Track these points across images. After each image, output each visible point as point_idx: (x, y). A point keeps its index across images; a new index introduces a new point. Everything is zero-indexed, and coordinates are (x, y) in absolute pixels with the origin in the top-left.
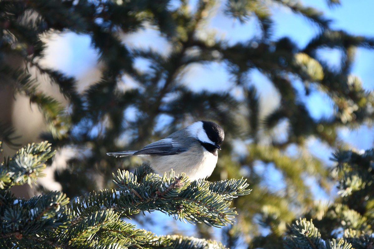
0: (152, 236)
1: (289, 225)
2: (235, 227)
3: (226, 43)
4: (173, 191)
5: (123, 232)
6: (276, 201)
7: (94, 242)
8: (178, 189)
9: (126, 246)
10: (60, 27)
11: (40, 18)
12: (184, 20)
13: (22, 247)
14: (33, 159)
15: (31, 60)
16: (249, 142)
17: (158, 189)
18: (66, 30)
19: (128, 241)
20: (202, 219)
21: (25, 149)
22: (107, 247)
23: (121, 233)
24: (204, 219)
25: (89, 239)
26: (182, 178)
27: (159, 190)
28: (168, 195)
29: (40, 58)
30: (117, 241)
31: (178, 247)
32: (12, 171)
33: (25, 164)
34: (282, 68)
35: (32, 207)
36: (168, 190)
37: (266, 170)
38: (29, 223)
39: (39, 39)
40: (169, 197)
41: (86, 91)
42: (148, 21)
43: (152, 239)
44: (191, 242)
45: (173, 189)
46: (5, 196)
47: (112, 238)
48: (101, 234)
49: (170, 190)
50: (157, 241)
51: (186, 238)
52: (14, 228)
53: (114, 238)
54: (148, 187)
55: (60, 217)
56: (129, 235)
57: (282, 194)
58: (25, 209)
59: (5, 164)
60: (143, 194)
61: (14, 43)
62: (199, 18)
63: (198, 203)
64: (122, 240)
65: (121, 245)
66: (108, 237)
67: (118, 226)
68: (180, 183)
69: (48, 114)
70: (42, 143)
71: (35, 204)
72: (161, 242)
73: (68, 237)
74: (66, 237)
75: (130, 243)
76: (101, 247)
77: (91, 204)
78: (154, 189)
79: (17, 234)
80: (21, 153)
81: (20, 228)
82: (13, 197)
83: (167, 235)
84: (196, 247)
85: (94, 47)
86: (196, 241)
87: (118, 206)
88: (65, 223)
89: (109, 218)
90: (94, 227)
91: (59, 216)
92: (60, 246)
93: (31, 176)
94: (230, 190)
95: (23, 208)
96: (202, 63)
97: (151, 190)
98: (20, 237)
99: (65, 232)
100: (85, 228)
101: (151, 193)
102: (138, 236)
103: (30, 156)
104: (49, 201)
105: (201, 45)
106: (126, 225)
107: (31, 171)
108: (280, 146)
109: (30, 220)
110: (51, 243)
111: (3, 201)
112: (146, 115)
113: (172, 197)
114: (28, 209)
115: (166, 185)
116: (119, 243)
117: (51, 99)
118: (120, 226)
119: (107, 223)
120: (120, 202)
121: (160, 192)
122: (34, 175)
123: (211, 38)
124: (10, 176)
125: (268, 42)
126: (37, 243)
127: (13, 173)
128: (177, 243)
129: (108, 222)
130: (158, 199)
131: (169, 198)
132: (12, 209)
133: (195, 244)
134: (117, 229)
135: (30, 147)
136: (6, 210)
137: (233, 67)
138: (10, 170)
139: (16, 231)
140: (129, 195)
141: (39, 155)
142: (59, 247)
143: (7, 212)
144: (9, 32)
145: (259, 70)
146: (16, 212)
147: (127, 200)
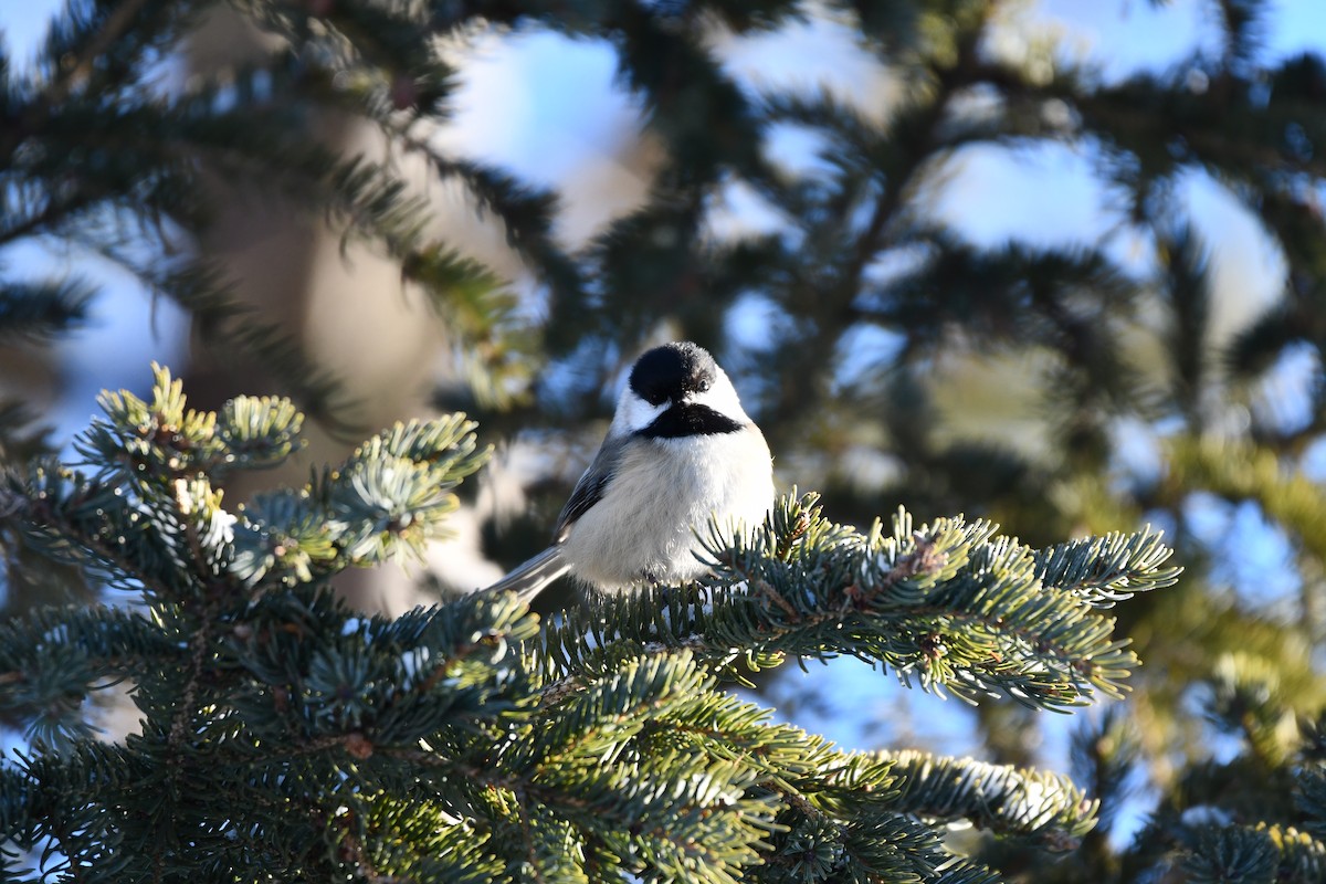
0: (825, 752)
1: (1313, 724)
2: (1118, 728)
3: (1096, 72)
4: (906, 586)
5: (726, 732)
6: (1264, 638)
7: (623, 770)
8: (924, 577)
9: (738, 784)
10: (507, 11)
13: (368, 783)
14: (415, 477)
15: (403, 130)
16: (1172, 426)
17: (852, 578)
18: (530, 22)
19: (745, 768)
20: (1003, 681)
21: (386, 442)
22: (672, 789)
23: (718, 736)
24: (1010, 683)
25: (606, 757)
26: (938, 540)
27: (856, 581)
28: (888, 600)
29: (440, 122)
30: (707, 768)
31: (917, 793)
32: (340, 517)
33: (384, 493)
34: (1295, 164)
35: (406, 644)
36: (888, 581)
37: (1231, 529)
38: (398, 703)
39: (435, 54)
40: (890, 606)
41: (601, 240)
43: (826, 762)
44: (965, 774)
45: (906, 579)
46: (313, 605)
47: (688, 756)
48: (649, 739)
49: (897, 582)
50: (844, 768)
51: (947, 759)
52: (344, 718)
53: (694, 754)
54: (819, 570)
55: (505, 681)
56: (749, 745)
57: (1288, 612)
58: (383, 652)
59: (313, 493)
60: (799, 597)
61: (347, 65)
63: (996, 624)
64: (724, 761)
65: (718, 783)
66: (675, 751)
67: (709, 713)
68: (932, 555)
69: (464, 320)
70: (446, 418)
71: (416, 636)
72: (858, 772)
73: (531, 754)
74: (526, 753)
75: (753, 774)
76: (649, 786)
77: (609, 636)
78: (839, 578)
79: (355, 739)
80: (370, 455)
81: (367, 720)
82: (341, 610)
83: (878, 750)
84: (980, 791)
86: (982, 772)
87: (707, 640)
88: (521, 703)
89: (677, 686)
90: (624, 718)
91: (502, 676)
92: (504, 782)
93: (407, 536)
94: (1107, 574)
95: (377, 649)
96: (1005, 144)
97: (827, 582)
98: (364, 750)
99: (522, 734)
100: (593, 719)
101: (826, 595)
102: (780, 750)
103: (404, 467)
104: (467, 623)
105: (1006, 79)
106: (737, 710)
107: (406, 520)
108: (1284, 443)
109: (401, 692)
110: (472, 773)
111: (308, 622)
112: (812, 326)
113: (901, 606)
114: (392, 652)
115: (882, 564)
116: (712, 772)
117: (477, 269)
118: (715, 713)
119: (670, 704)
120: (716, 629)
121: (861, 590)
122: (418, 532)
123: (1040, 57)
124: (334, 536)
125: (1242, 69)
126: (420, 772)
127: (343, 526)
128: (913, 778)
129: (675, 698)
130: (854, 612)
131: (891, 610)
132: (339, 650)
133: (978, 781)
134: (704, 722)
135: (405, 435)
136: (316, 654)
137: (1119, 160)
138: (331, 514)
139: (351, 730)
140: (747, 604)
141: (434, 463)
142: (502, 786)
143: (319, 661)
144: (334, 29)
145: (1211, 173)
146: (351, 662)
147: (739, 619)
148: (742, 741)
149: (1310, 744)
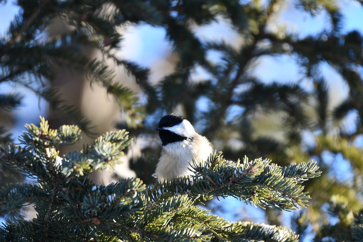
0: (224, 222)
1: (357, 214)
2: (304, 215)
3: (297, 35)
4: (247, 177)
5: (197, 217)
6: (344, 191)
7: (169, 227)
8: (252, 175)
9: (200, 231)
10: (136, 19)
11: (118, 11)
12: (256, 14)
13: (99, 231)
14: (112, 147)
15: (107, 52)
16: (318, 133)
17: (232, 175)
18: (142, 22)
19: (203, 226)
20: (272, 203)
21: (104, 137)
22: (182, 232)
23: (195, 218)
24: (275, 203)
25: (164, 224)
26: (256, 165)
28: (242, 181)
29: (118, 50)
30: (192, 226)
31: (249, 233)
32: (91, 158)
33: (103, 151)
34: (352, 61)
35: (109, 193)
36: (242, 176)
37: (334, 161)
38: (107, 209)
39: (116, 31)
40: (242, 183)
41: (161, 82)
42: (221, 14)
43: (224, 225)
44: (262, 228)
45: (247, 175)
46: (84, 182)
47: (187, 223)
48: (176, 219)
49: (244, 176)
50: (229, 227)
51: (257, 224)
52: (93, 213)
53: (188, 223)
54: (223, 173)
56: (203, 220)
57: (350, 183)
58: (103, 195)
59: (84, 152)
60: (217, 180)
61: (92, 34)
62: (270, 12)
63: (272, 188)
64: (196, 225)
65: (195, 230)
66: (183, 222)
67: (192, 212)
68: (254, 169)
69: (124, 104)
70: (120, 131)
71: (112, 191)
72: (233, 228)
73: (144, 223)
74: (142, 223)
75: (205, 228)
76: (176, 232)
77: (165, 191)
78: (228, 175)
79: (95, 219)
80: (99, 141)
81: (99, 214)
82: (92, 184)
83: (238, 221)
84: (266, 233)
85: (168, 39)
86: (267, 227)
87: (192, 192)
88: (141, 209)
89: (184, 204)
90: (169, 213)
91: (135, 202)
92: (137, 231)
93: (110, 163)
95: (101, 194)
97: (225, 176)
98: (98, 222)
99: (141, 217)
100: (161, 213)
101: (225, 180)
102: (212, 222)
103: (109, 144)
104: (126, 187)
105: (272, 38)
106: (200, 211)
107: (110, 159)
108: (349, 137)
109: (108, 206)
110: (128, 228)
111: (82, 187)
112: (219, 105)
113: (245, 183)
114: (106, 195)
115: (240, 171)
116: (193, 227)
117: (128, 90)
118: (194, 212)
119: (182, 209)
120: (194, 189)
121: (234, 178)
122: (113, 162)
123: (282, 31)
124: (90, 163)
125: (337, 35)
126: (113, 228)
127: (92, 161)
128: (248, 229)
129: (183, 207)
130: (232, 185)
131: (243, 184)
132: (91, 195)
133: (266, 230)
134: (191, 214)
135: (109, 136)
136: (85, 196)
137: (303, 60)
138: (89, 157)
139: (94, 216)
140: (203, 182)
141: (117, 143)
143: (85, 198)
144: (88, 24)
145: (329, 63)
146: (94, 198)
147: (201, 186)
148: (201, 219)
149: (357, 220)
